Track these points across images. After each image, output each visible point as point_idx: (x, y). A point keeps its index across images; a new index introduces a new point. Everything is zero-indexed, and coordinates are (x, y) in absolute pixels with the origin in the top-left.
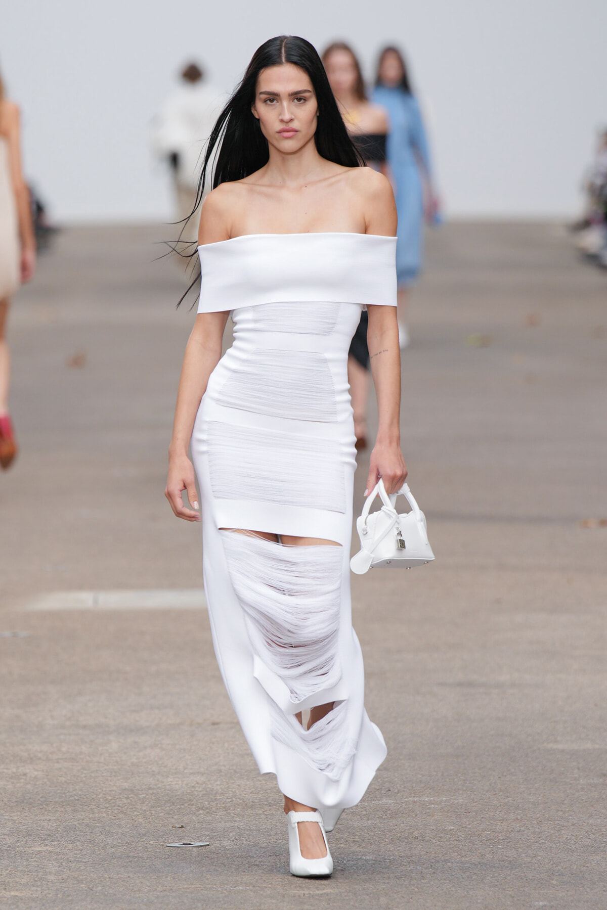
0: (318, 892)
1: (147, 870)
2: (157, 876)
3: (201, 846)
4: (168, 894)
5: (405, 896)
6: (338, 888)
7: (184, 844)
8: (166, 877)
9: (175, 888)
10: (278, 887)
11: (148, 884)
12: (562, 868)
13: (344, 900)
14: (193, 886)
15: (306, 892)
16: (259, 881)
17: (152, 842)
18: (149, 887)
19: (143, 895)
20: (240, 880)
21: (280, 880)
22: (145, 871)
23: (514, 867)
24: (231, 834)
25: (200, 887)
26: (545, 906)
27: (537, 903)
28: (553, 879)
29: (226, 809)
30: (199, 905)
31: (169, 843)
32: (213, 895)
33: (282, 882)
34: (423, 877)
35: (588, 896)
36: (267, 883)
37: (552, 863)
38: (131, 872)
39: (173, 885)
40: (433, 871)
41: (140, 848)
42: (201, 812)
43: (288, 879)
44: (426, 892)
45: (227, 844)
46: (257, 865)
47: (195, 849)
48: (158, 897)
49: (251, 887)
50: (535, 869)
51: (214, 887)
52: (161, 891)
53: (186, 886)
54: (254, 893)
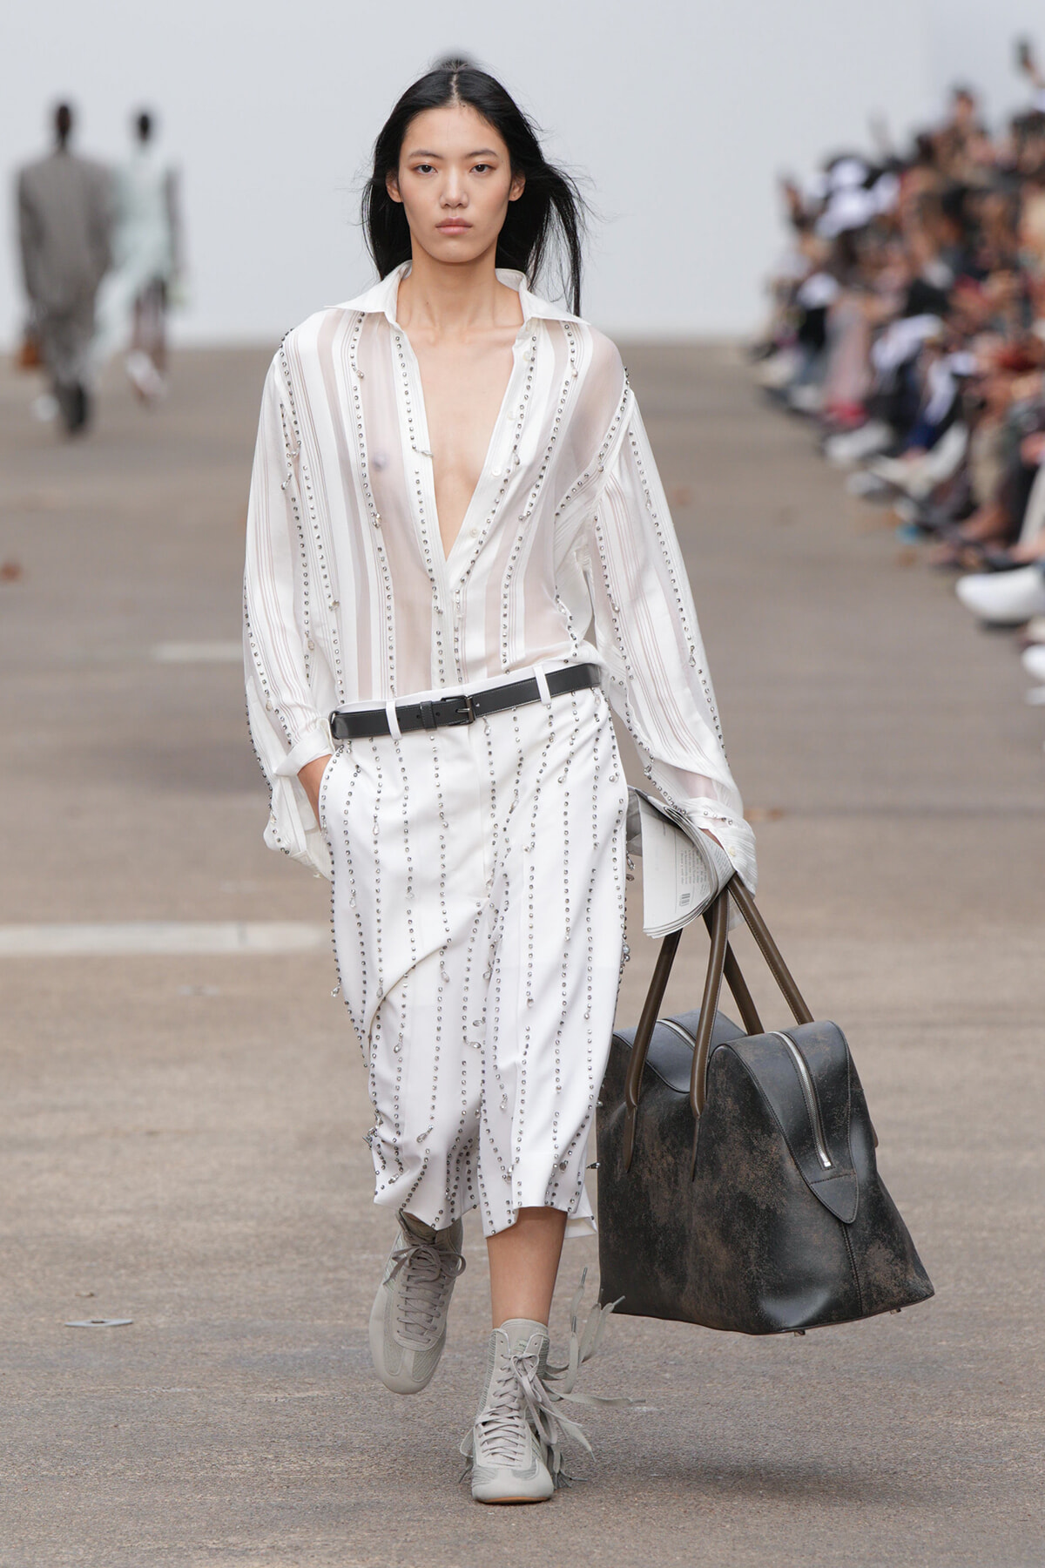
0: (297, 1395)
1: (34, 1363)
2: (48, 1373)
3: (120, 1325)
4: (64, 1400)
5: (434, 1400)
6: (330, 1389)
7: (94, 1322)
8: (62, 1375)
9: (74, 1391)
10: (237, 1388)
11: (34, 1385)
12: (681, 1353)
13: (339, 1406)
14: (103, 1388)
15: (280, 1394)
16: (207, 1378)
17: (42, 1320)
18: (34, 1389)
19: (24, 1402)
20: (178, 1377)
21: (240, 1376)
22: (29, 1364)
23: (606, 1352)
24: (167, 1306)
25: (114, 1389)
26: (651, 1413)
27: (639, 1408)
28: (666, 1371)
29: (162, 1266)
30: (112, 1417)
31: (70, 1321)
32: (134, 1400)
33: (242, 1380)
34: (463, 1369)
35: (718, 1396)
36: (220, 1381)
37: (665, 1345)
38: (9, 1366)
39: (73, 1386)
40: (480, 1360)
41: (24, 1329)
42: (123, 1271)
43: (253, 1375)
44: (467, 1392)
45: (161, 1321)
46: (205, 1354)
47: (109, 1330)
48: (47, 1405)
49: (194, 1389)
50: (638, 1356)
51: (137, 1388)
52: (53, 1396)
53: (92, 1388)
54: (199, 1397)
